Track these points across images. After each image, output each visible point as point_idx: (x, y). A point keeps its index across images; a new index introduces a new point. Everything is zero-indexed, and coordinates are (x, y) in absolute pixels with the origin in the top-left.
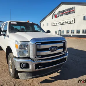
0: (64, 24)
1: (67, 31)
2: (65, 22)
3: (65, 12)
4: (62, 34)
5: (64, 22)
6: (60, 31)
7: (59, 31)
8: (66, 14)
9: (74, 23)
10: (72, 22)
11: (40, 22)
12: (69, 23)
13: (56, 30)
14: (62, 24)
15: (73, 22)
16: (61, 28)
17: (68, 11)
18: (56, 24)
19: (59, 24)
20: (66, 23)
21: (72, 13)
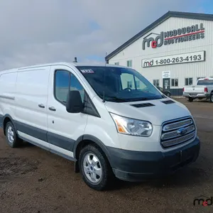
0: (176, 62)
1: (187, 80)
2: (180, 60)
3: (178, 35)
4: (171, 88)
5: (177, 59)
7: (164, 80)
8: (181, 40)
9: (205, 60)
10: (198, 58)
11: (106, 58)
12: (190, 61)
13: (156, 78)
14: (171, 63)
15: (202, 59)
16: (169, 74)
17: (186, 33)
18: (155, 64)
19: (164, 63)
20: (184, 61)
21: (198, 38)
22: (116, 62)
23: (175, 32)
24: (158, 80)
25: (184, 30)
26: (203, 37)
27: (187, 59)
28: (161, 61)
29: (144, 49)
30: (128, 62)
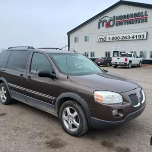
0: (125, 39)
2: (128, 37)
3: (126, 19)
5: (125, 37)
6: (118, 52)
7: (114, 52)
9: (147, 39)
10: (142, 37)
12: (135, 39)
13: (108, 51)
14: (120, 39)
15: (145, 38)
16: (118, 48)
17: (133, 18)
20: (130, 39)
21: (142, 22)
22: (77, 36)
23: (125, 17)
24: (109, 53)
25: (132, 15)
26: (146, 21)
27: (133, 37)
28: (113, 38)
29: (99, 28)
30: (86, 37)
